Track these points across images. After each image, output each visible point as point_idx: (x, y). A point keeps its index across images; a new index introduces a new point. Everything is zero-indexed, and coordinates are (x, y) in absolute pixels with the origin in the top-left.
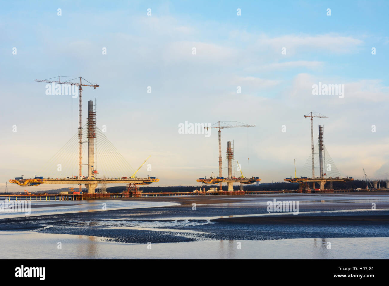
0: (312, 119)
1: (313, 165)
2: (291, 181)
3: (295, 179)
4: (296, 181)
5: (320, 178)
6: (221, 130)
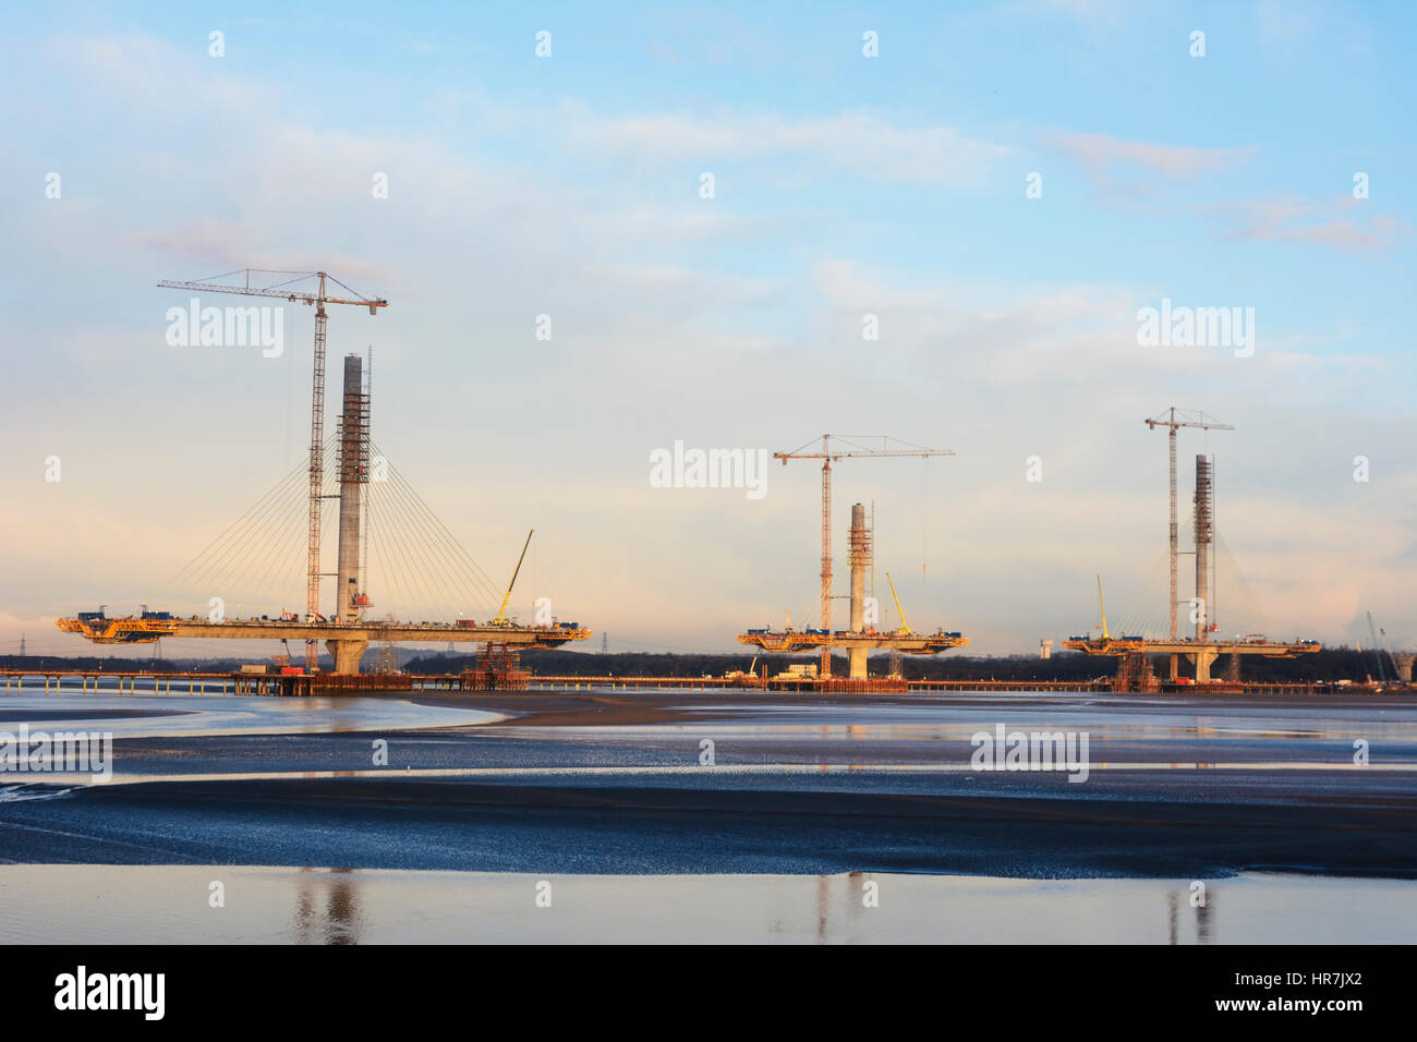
0: (1172, 434)
1: (1174, 594)
2: (1087, 647)
3: (1102, 643)
4: (1105, 649)
5: (1197, 639)
6: (832, 464)
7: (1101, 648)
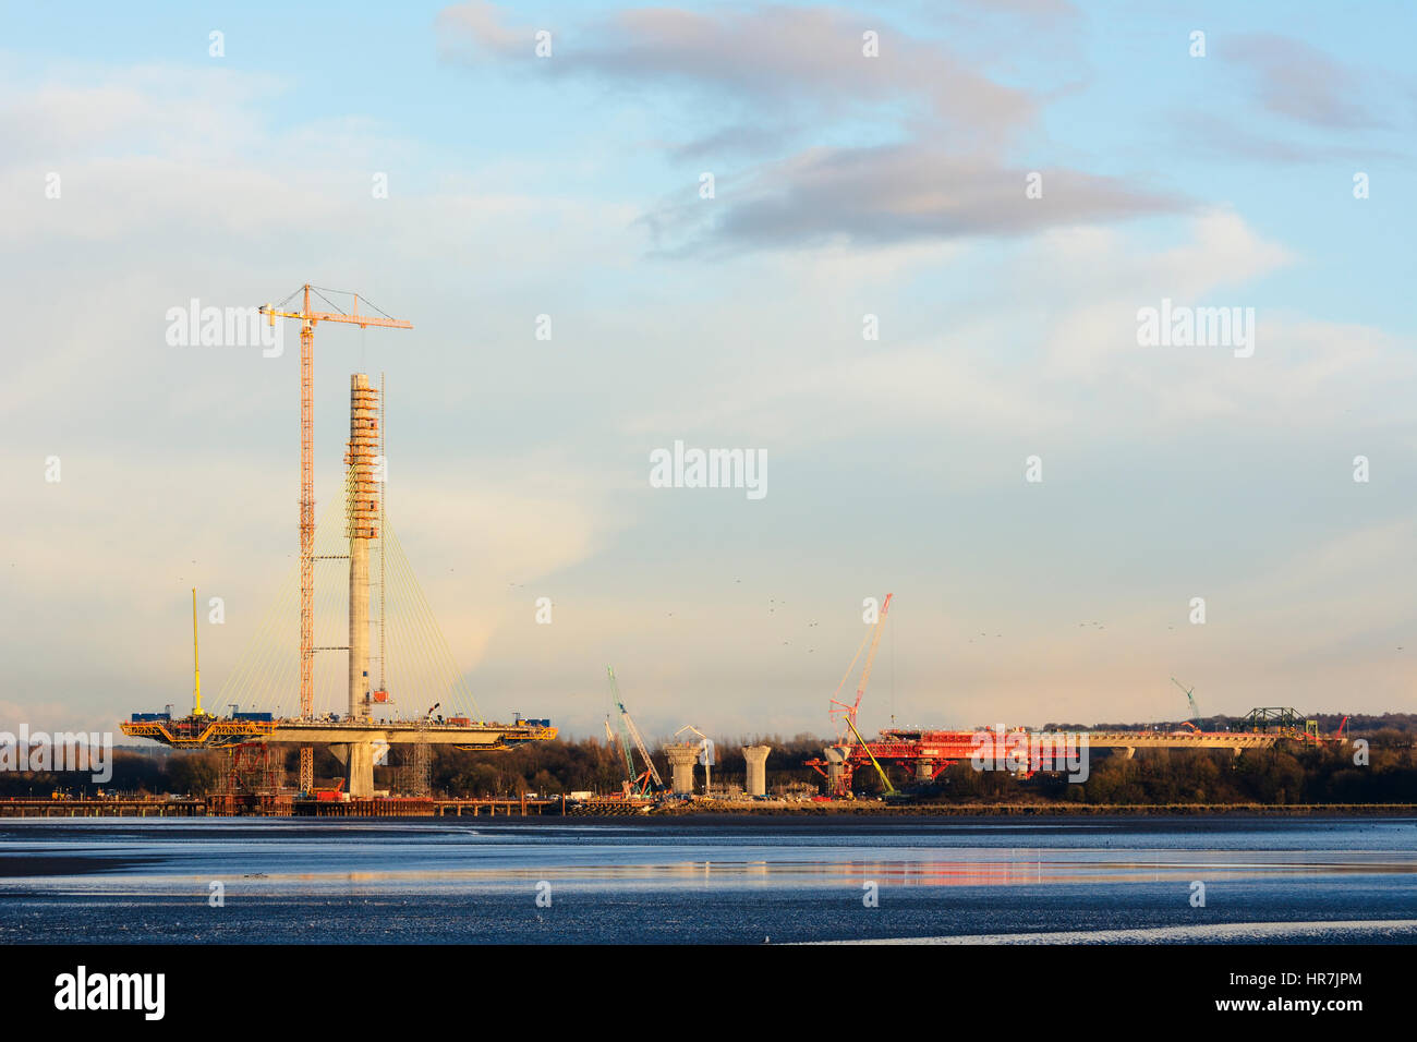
0: (305, 334)
1: (306, 634)
2: (166, 734)
3: (196, 725)
4: (204, 738)
5: (351, 717)
7: (195, 735)
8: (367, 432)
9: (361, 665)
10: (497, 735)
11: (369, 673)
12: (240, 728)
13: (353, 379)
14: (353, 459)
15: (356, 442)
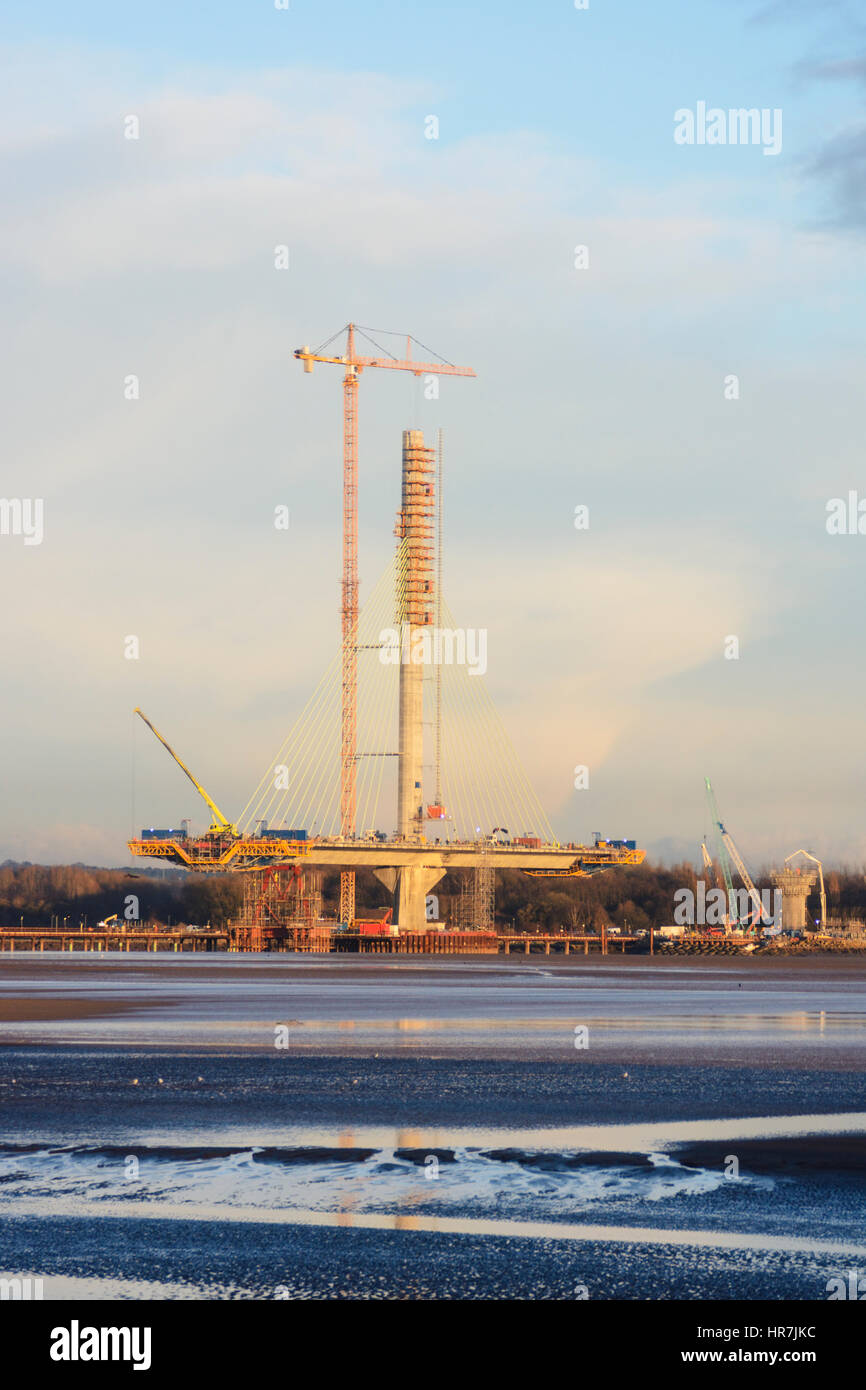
0: (349, 382)
1: (348, 738)
2: (183, 854)
3: (217, 844)
4: (226, 859)
5: (400, 836)
7: (217, 856)
8: (421, 499)
9: (413, 774)
10: (572, 860)
11: (422, 784)
12: (270, 848)
13: (405, 437)
14: (405, 530)
15: (409, 511)
